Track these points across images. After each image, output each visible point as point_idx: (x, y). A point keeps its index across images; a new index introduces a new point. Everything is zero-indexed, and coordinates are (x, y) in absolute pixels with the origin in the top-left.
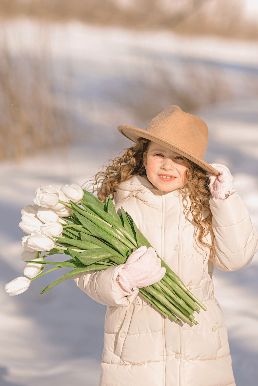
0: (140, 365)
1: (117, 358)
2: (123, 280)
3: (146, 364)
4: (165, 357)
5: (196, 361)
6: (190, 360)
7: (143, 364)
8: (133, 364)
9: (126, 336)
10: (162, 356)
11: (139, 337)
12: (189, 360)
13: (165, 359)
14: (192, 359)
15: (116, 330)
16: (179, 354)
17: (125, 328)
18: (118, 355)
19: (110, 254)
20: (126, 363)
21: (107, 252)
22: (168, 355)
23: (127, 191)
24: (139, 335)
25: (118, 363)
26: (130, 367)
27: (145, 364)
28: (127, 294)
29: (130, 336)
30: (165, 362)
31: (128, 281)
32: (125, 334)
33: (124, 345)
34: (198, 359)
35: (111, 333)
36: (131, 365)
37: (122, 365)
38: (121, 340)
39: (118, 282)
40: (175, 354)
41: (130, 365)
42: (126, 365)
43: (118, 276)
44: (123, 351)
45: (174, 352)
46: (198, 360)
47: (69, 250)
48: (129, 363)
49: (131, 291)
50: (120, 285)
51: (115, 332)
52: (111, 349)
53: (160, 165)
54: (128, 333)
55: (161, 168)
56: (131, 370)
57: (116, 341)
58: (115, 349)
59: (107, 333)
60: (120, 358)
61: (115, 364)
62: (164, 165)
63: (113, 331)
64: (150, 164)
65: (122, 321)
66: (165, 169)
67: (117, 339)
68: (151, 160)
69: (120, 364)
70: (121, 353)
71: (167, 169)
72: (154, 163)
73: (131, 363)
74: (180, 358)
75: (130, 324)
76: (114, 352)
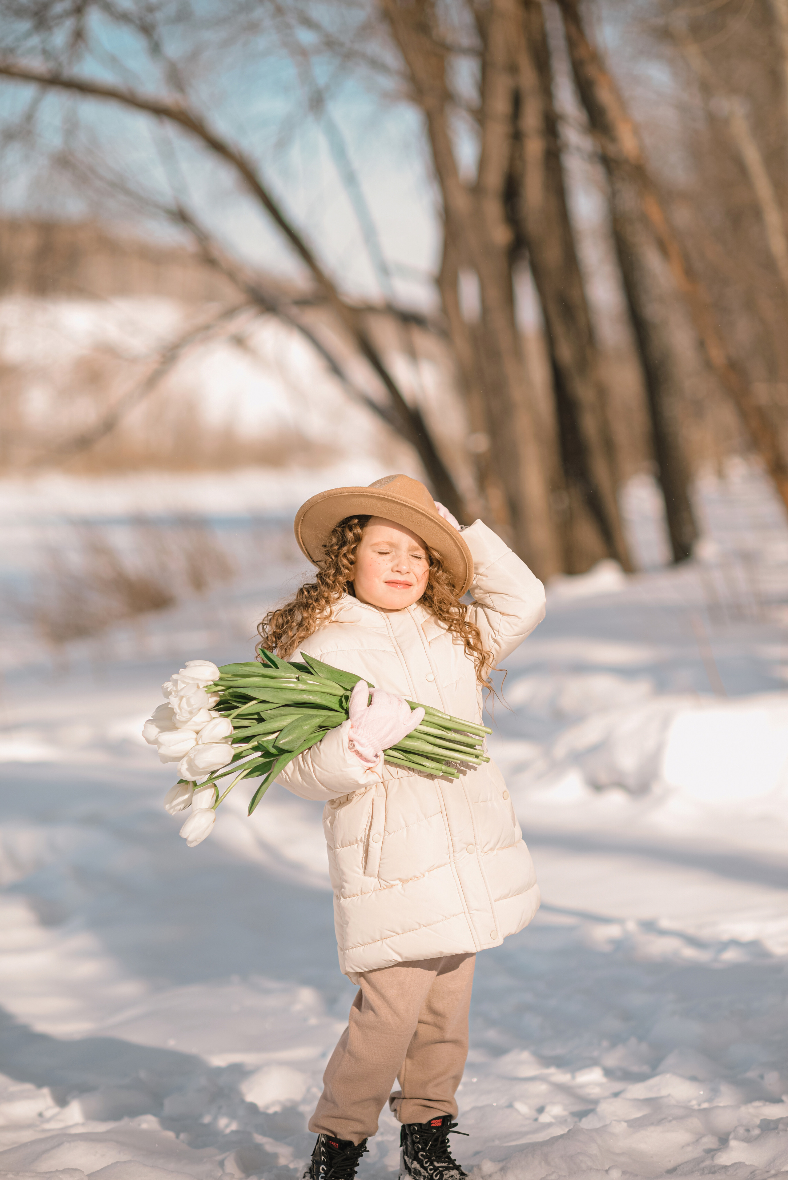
0: (416, 879)
1: (372, 882)
2: (361, 745)
4: (452, 855)
5: (495, 851)
6: (489, 852)
7: (422, 877)
8: (404, 881)
9: (382, 838)
10: (447, 854)
11: (407, 832)
12: (487, 851)
13: (452, 859)
14: (491, 849)
15: (362, 835)
16: (472, 845)
17: (379, 826)
18: (371, 876)
19: (320, 717)
20: (391, 883)
21: (313, 716)
22: (456, 852)
24: (407, 829)
25: (374, 888)
26: (400, 887)
27: (426, 876)
28: (370, 765)
29: (391, 836)
30: (453, 864)
31: (370, 744)
32: (380, 835)
33: (381, 854)
34: (498, 846)
35: (351, 844)
36: (401, 883)
38: (375, 847)
39: (354, 750)
40: (466, 846)
41: (399, 884)
42: (392, 886)
43: (351, 740)
44: (381, 865)
45: (464, 843)
46: (497, 849)
47: (260, 742)
48: (398, 882)
49: (375, 759)
50: (357, 753)
51: (359, 839)
52: (358, 870)
53: (390, 565)
54: (385, 832)
55: (392, 571)
56: (404, 890)
57: (367, 851)
58: (365, 867)
59: (342, 847)
60: (376, 880)
61: (369, 892)
62: (398, 565)
63: (355, 839)
64: (371, 565)
65: (369, 817)
66: (401, 572)
67: (368, 848)
68: (372, 558)
69: (380, 888)
70: (377, 871)
71: (403, 572)
72: (379, 564)
73: (400, 880)
74: (476, 851)
75: (386, 816)
76: (364, 873)
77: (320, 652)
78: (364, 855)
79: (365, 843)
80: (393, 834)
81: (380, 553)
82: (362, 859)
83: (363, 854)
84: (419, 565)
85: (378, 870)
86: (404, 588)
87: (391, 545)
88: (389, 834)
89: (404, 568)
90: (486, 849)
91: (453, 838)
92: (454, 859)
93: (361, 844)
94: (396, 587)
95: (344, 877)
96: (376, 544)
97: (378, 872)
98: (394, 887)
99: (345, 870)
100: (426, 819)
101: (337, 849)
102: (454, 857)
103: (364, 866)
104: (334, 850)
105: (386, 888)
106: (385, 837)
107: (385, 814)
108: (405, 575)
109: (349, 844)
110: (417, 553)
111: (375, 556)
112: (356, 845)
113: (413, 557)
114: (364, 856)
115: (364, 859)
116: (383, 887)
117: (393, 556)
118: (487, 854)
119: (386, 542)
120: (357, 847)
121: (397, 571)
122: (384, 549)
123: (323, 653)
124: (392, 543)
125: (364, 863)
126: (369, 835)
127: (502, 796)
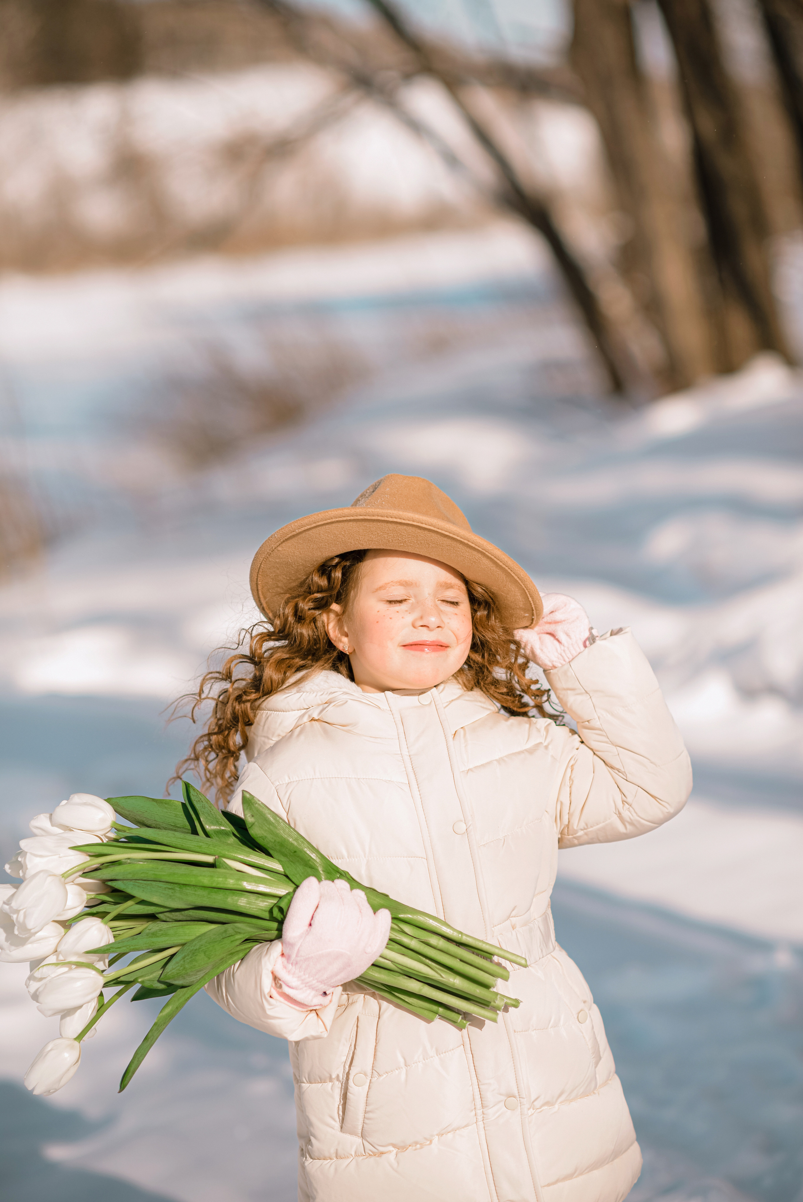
0: (418, 1146)
1: (353, 1142)
3: (436, 1139)
4: (479, 1112)
5: (556, 1106)
6: (543, 1108)
7: (428, 1142)
8: (401, 1148)
9: (369, 1081)
10: (472, 1111)
11: (407, 1074)
12: (541, 1107)
13: (480, 1118)
14: (547, 1103)
15: (338, 1071)
16: (514, 1097)
17: (364, 1061)
18: (351, 1134)
20: (382, 1149)
22: (486, 1107)
23: (293, 710)
24: (407, 1071)
25: (355, 1153)
26: (392, 1157)
27: (433, 1142)
28: (314, 1007)
29: (382, 1078)
30: (481, 1123)
32: (365, 1075)
33: (367, 1104)
34: (560, 1100)
35: (322, 1081)
36: (395, 1151)
37: (370, 1155)
38: (357, 1093)
40: (504, 1098)
41: (390, 1152)
42: (382, 1153)
43: (276, 978)
44: (366, 1120)
45: (501, 1094)
46: (561, 1103)
48: (391, 1148)
49: (321, 998)
51: (334, 1076)
52: (333, 1122)
53: (409, 618)
54: (373, 1071)
55: (414, 627)
56: (398, 1163)
57: (345, 1097)
58: (343, 1119)
59: (309, 1081)
60: (359, 1140)
61: (348, 1157)
62: (421, 618)
63: (328, 1075)
64: (377, 622)
65: (351, 1045)
66: (428, 627)
67: (346, 1093)
68: (378, 612)
69: (365, 1155)
70: (360, 1127)
71: (432, 626)
72: (391, 618)
73: (394, 1146)
74: (519, 1108)
75: (376, 1046)
76: (341, 1128)
77: (287, 778)
78: (342, 1101)
79: (343, 1085)
80: (385, 1076)
81: (390, 602)
82: (339, 1107)
83: (340, 1099)
84: (456, 614)
85: (362, 1126)
86: (434, 651)
87: (406, 584)
88: (379, 1075)
89: (433, 620)
90: (537, 1104)
91: (481, 1087)
92: (483, 1117)
93: (338, 1085)
94: (423, 651)
95: (312, 1129)
96: (380, 588)
97: (362, 1129)
98: (384, 1156)
99: (313, 1119)
100: (437, 1055)
101: (303, 1084)
102: (483, 1114)
103: (341, 1118)
104: (299, 1084)
105: (372, 1154)
106: (374, 1080)
107: (375, 1044)
108: (435, 631)
109: (319, 1080)
110: (450, 594)
111: (383, 607)
112: (331, 1084)
113: (445, 603)
114: (342, 1103)
115: (341, 1107)
116: (369, 1154)
117: (412, 604)
118: (540, 1112)
119: (396, 582)
120: (332, 1089)
121: (422, 626)
122: (398, 593)
123: (292, 780)
124: (406, 582)
125: (341, 1113)
126: (348, 1074)
127: (576, 1017)
